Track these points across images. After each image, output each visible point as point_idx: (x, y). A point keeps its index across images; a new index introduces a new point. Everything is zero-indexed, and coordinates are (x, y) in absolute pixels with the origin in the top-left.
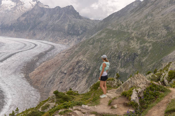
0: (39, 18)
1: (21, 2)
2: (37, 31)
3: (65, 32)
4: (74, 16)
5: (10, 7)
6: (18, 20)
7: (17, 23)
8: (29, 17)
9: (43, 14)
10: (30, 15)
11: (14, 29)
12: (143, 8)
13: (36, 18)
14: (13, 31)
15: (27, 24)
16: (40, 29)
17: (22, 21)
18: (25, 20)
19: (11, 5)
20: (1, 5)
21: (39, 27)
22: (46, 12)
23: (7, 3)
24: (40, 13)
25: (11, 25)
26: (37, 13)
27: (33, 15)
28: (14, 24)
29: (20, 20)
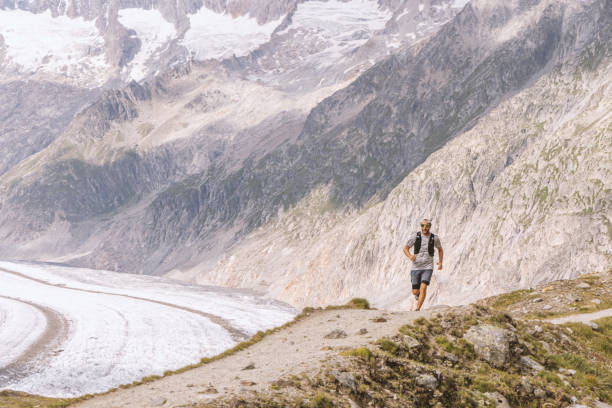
7: (293, 151)
18: (365, 118)
19: (359, 30)
20: (280, 33)
21: (428, 173)
22: (573, 38)
23: (334, 18)
24: (514, 50)
25: (238, 167)
26: (487, 54)
27: (440, 73)
28: (268, 157)
29: (323, 127)
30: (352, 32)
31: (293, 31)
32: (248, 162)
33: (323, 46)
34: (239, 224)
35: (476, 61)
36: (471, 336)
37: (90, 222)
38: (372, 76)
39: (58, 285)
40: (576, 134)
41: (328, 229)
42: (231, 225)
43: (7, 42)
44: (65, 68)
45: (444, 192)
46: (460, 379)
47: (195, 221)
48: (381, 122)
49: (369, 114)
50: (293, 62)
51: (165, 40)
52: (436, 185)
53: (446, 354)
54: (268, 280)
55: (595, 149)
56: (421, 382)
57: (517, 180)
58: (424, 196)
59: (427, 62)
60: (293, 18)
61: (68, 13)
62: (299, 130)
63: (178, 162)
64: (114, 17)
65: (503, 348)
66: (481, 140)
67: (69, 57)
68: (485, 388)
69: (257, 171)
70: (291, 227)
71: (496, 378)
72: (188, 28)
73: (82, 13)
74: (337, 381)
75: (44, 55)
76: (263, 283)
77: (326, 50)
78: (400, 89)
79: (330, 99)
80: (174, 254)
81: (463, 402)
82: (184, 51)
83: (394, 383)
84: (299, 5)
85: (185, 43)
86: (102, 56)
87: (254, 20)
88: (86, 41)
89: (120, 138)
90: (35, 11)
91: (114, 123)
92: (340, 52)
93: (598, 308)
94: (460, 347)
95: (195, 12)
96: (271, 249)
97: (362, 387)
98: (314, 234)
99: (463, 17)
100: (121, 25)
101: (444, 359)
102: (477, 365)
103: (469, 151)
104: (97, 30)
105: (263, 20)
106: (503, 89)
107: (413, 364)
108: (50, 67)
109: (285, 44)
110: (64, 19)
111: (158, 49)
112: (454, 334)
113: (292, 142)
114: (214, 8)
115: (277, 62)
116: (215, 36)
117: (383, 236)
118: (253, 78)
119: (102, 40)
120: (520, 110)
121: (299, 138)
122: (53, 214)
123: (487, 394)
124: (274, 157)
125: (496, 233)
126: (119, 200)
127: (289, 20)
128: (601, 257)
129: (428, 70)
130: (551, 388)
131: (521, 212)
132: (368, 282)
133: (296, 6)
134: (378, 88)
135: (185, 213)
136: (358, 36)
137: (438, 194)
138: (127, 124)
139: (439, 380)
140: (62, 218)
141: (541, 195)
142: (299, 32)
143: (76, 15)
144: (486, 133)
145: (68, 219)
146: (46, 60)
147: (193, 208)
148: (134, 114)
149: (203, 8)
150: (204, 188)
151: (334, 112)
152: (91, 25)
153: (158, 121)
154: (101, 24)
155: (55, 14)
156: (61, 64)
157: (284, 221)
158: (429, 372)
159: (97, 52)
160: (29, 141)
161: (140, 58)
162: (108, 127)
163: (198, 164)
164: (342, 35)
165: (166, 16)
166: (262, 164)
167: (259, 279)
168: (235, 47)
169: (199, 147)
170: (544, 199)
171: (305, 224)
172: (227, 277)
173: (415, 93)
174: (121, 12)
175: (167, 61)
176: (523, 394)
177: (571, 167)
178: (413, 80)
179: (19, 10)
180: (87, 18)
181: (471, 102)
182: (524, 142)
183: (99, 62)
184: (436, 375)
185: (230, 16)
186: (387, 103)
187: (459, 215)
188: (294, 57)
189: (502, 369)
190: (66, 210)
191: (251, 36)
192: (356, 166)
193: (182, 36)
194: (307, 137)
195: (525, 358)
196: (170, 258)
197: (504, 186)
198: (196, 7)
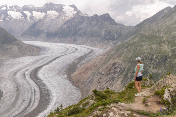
0: (79, 25)
1: (64, 12)
2: (78, 36)
3: (102, 37)
4: (110, 23)
5: (54, 16)
6: (61, 28)
7: (60, 30)
8: (71, 25)
9: (83, 22)
10: (72, 23)
11: (58, 36)
12: (173, 14)
13: (77, 26)
14: (57, 37)
15: (68, 31)
16: (80, 35)
17: (65, 28)
18: (67, 27)
23: (51, 13)
25: (55, 32)
30: (54, 15)
31: (48, 15)
33: (52, 17)
37: (36, 37)
43: (11, 15)
64: (23, 12)
69: (57, 32)
72: (33, 14)
82: (33, 16)
87: (40, 13)
88: (20, 15)
89: (36, 28)
90: (12, 11)
114: (35, 11)
116: (37, 15)
119: (22, 15)
127: (47, 13)
134: (67, 24)
135: (51, 36)
143: (17, 12)
146: (17, 18)
151: (63, 26)
153: (39, 26)
154: (21, 13)
155: (14, 11)
156: (19, 18)
161: (28, 17)
165: (29, 12)
169: (45, 29)
174: (24, 11)
180: (19, 12)
183: (23, 18)
185: (37, 12)
188: (49, 18)
191: (41, 15)
198: (33, 11)
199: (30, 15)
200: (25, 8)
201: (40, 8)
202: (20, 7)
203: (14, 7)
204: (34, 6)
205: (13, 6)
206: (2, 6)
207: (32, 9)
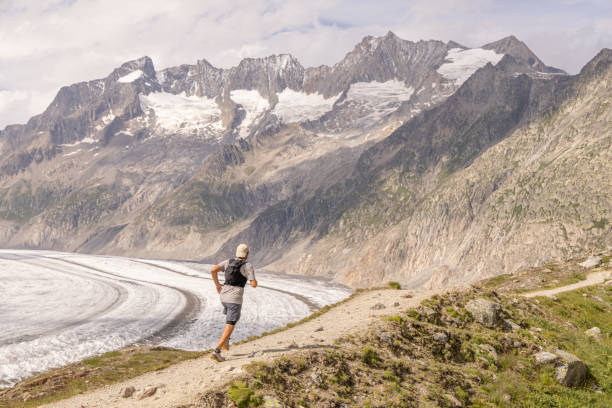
5: (382, 109)
7: (349, 184)
19: (392, 101)
20: (339, 104)
21: (441, 197)
22: (537, 103)
23: (374, 93)
24: (497, 112)
25: (312, 195)
26: (479, 116)
27: (447, 129)
28: (332, 188)
29: (369, 167)
30: (387, 103)
31: (347, 103)
32: (319, 192)
33: (368, 112)
34: (314, 234)
35: (471, 121)
36: (470, 306)
37: (214, 233)
38: (402, 131)
39: (194, 276)
40: (540, 169)
41: (374, 236)
42: (309, 234)
43: (157, 114)
44: (195, 131)
45: (452, 209)
46: (463, 336)
47: (284, 232)
48: (408, 163)
49: (400, 157)
50: (348, 123)
51: (261, 111)
52: (446, 205)
53: (453, 319)
54: (333, 271)
55: (554, 178)
56: (436, 338)
57: (501, 200)
58: (438, 212)
59: (438, 122)
60: (348, 94)
61: (197, 94)
62: (353, 169)
63: (272, 192)
64: (228, 94)
65: (491, 314)
66: (476, 174)
67: (198, 123)
68: (480, 341)
69: (325, 198)
70: (348, 235)
71: (487, 334)
72: (277, 102)
73: (206, 94)
74: (379, 339)
75: (181, 122)
76: (330, 273)
77: (369, 116)
78: (420, 141)
79: (373, 148)
80: (270, 253)
81: (465, 351)
82: (275, 118)
83: (418, 339)
84: (352, 86)
85: (275, 112)
86: (220, 122)
87: (322, 96)
88: (209, 112)
89: (233, 177)
90: (175, 93)
91: (228, 167)
92: (380, 116)
93: (557, 286)
94: (463, 314)
95: (281, 91)
96: (335, 250)
97: (396, 342)
98: (364, 239)
99: (462, 91)
100: (232, 102)
101: (452, 322)
102: (474, 326)
103: (468, 181)
104: (216, 105)
105: (327, 96)
106: (490, 139)
107: (431, 327)
108: (186, 131)
109: (342, 111)
110: (194, 98)
111: (257, 117)
112: (459, 305)
113: (348, 177)
114: (294, 88)
115: (338, 124)
116: (296, 107)
117: (411, 239)
118: (321, 135)
119: (220, 111)
120: (503, 152)
121: (353, 175)
122: (189, 228)
123: (481, 346)
124: (337, 188)
125: (487, 237)
126: (233, 218)
127: (345, 95)
128: (559, 251)
129: (439, 127)
130: (525, 340)
131: (504, 222)
132: (401, 271)
133: (349, 87)
134: (406, 140)
135: (277, 227)
136: (391, 105)
137: (447, 210)
138: (238, 167)
139: (449, 336)
140: (195, 231)
141: (517, 210)
142: (352, 104)
143: (202, 95)
144: (479, 168)
145: (199, 231)
146: (183, 125)
147: (282, 223)
148: (242, 160)
149: (287, 89)
150: (290, 210)
151: (377, 156)
152: (212, 102)
153: (257, 165)
154: (219, 100)
155: (188, 95)
156: (193, 128)
157: (344, 231)
158: (441, 331)
159: (217, 119)
160: (173, 180)
161: (245, 123)
162: (225, 169)
163: (285, 193)
164: (381, 105)
165: (263, 94)
166: (328, 193)
167: (328, 270)
168: (308, 113)
169: (286, 182)
170: (519, 212)
171: (358, 232)
172: (306, 269)
173: (431, 143)
174: (232, 93)
175: (264, 124)
176: (506, 345)
177: (537, 191)
178: (430, 134)
179: (164, 93)
180: (209, 97)
181: (469, 148)
182: (505, 174)
183: (218, 126)
184: (446, 333)
185: (305, 94)
186: (412, 150)
187: (462, 226)
188: (349, 120)
189: (492, 328)
190: (198, 225)
191: (319, 107)
192: (391, 193)
193: (273, 108)
194: (358, 173)
195: (508, 321)
196: (268, 256)
197: (492, 204)
198: (282, 88)
199: (260, 110)
200: (247, 75)
201: (328, 68)
202: (221, 71)
203: (189, 74)
204: (294, 62)
205: (185, 68)
206: (126, 65)
207: (279, 78)
